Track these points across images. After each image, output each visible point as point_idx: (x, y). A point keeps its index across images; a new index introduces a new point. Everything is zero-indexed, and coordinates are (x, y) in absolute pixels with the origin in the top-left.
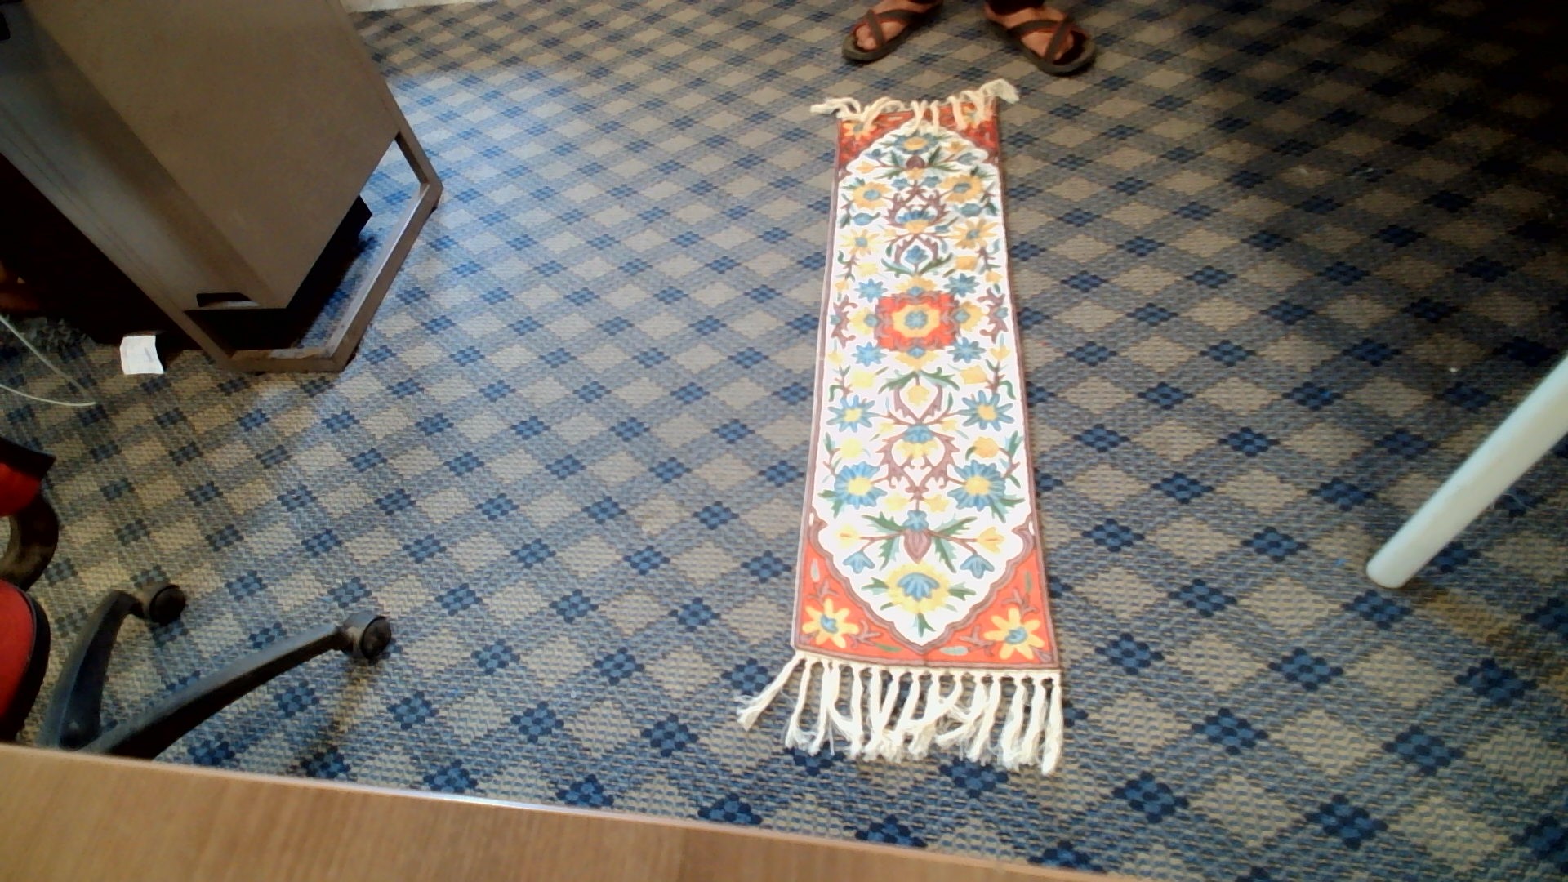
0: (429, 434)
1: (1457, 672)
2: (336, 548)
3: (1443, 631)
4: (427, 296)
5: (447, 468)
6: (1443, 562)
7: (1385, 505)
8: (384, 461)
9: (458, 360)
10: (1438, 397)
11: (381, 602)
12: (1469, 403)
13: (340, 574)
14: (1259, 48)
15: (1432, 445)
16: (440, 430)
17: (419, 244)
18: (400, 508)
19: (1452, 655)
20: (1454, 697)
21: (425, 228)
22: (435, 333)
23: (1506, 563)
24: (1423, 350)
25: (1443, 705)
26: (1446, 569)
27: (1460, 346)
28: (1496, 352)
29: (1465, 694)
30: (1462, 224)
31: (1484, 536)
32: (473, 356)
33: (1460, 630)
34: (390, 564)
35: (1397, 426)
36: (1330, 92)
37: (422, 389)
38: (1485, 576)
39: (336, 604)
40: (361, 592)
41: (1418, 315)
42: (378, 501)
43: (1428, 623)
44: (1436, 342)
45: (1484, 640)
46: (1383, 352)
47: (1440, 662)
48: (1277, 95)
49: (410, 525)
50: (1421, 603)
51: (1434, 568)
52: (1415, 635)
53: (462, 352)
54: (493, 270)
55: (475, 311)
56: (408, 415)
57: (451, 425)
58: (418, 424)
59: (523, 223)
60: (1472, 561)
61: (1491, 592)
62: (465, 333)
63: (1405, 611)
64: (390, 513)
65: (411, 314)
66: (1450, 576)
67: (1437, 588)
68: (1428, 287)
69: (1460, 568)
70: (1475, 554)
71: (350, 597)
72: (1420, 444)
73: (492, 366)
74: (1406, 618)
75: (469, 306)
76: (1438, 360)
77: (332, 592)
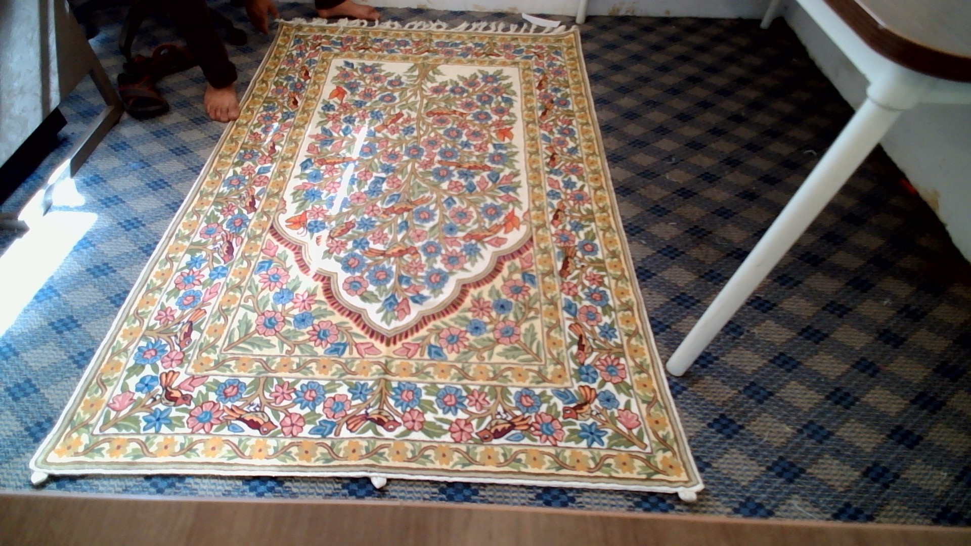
0: (97, 277)
1: (709, 421)
2: (13, 358)
3: (702, 399)
4: (105, 181)
5: (109, 301)
6: (702, 362)
7: (676, 332)
8: (59, 295)
9: (124, 227)
10: (702, 277)
11: (47, 396)
12: (714, 281)
13: (15, 376)
14: (623, 90)
15: (698, 301)
16: (106, 274)
17: (102, 146)
18: (69, 329)
19: (706, 411)
20: (706, 434)
21: (108, 135)
22: (108, 207)
23: (731, 363)
24: (695, 253)
25: (701, 439)
26: (703, 366)
27: (712, 251)
28: (728, 255)
29: (712, 433)
30: (715, 190)
31: (720, 349)
32: (136, 225)
33: (709, 398)
34: (57, 369)
35: (682, 291)
36: (657, 117)
37: (94, 246)
38: (721, 370)
39: (10, 398)
40: (32, 389)
41: (693, 234)
42: (52, 324)
43: (695, 395)
44: (701, 249)
45: (720, 404)
46: (676, 253)
47: (700, 416)
48: (630, 116)
49: (76, 341)
50: (691, 385)
51: (697, 366)
52: (689, 401)
53: (128, 221)
54: (157, 167)
55: (142, 193)
56: (80, 263)
57: (114, 271)
58: (88, 270)
59: (184, 138)
60: (716, 362)
61: (723, 379)
62: (132, 209)
63: (685, 389)
64: (60, 332)
65: (90, 193)
66: (705, 370)
67: (700, 376)
68: (698, 220)
69: (710, 366)
70: (717, 358)
71: (22, 393)
72: (692, 301)
73: (151, 231)
74: (685, 392)
75: (136, 190)
76: (701, 258)
77: (8, 389)
